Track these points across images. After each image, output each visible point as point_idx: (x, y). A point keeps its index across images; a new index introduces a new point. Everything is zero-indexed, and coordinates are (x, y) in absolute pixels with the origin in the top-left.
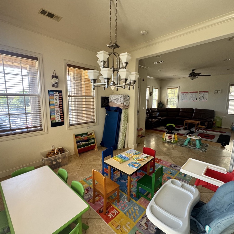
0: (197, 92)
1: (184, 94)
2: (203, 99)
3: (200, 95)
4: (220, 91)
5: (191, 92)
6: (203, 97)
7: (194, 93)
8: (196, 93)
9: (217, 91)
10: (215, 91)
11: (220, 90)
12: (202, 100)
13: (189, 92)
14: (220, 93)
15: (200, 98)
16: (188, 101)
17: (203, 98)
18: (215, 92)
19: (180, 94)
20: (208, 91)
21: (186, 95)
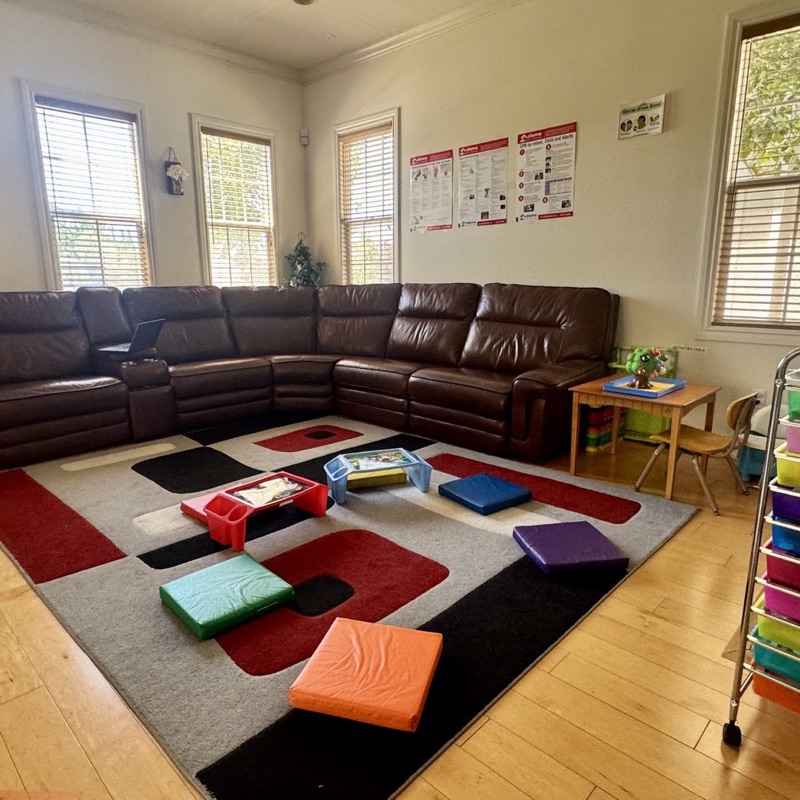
0: (504, 143)
1: (430, 166)
2: (545, 200)
3: (521, 163)
4: (660, 111)
5: (466, 151)
6: (543, 182)
7: (485, 156)
8: (500, 153)
9: (634, 117)
10: (625, 112)
11: (662, 98)
12: (541, 208)
13: (456, 153)
14: (659, 130)
15: (521, 192)
16: (455, 225)
17: (541, 194)
18: (623, 126)
19: (409, 171)
20: (573, 127)
21: (441, 174)
